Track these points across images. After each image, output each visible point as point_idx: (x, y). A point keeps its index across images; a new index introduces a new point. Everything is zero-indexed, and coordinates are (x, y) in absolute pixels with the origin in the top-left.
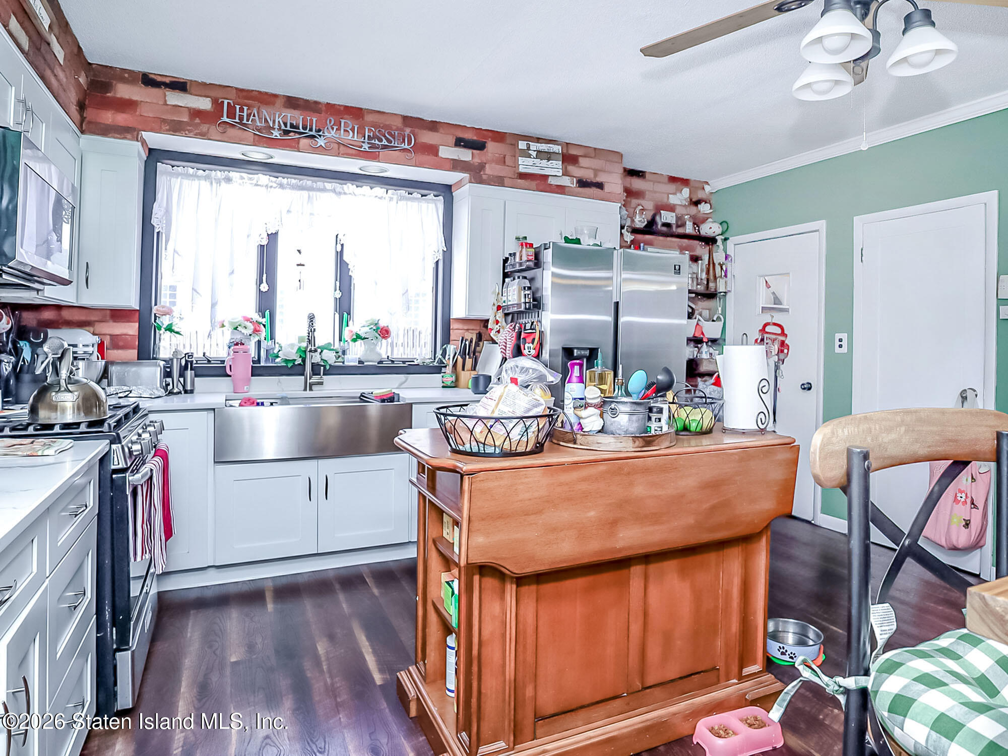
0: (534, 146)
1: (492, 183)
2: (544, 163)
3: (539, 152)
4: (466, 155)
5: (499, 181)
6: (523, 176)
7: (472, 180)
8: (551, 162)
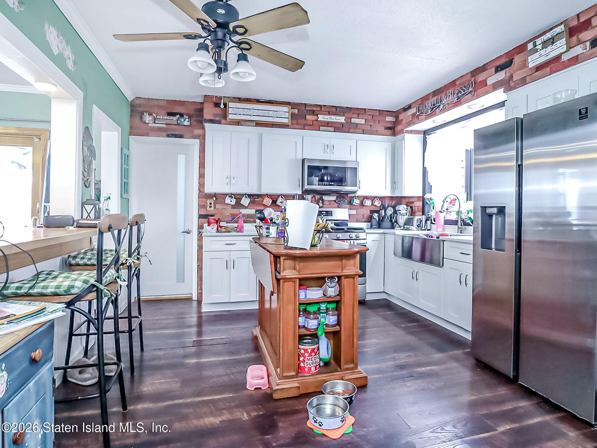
0: (539, 41)
1: (518, 86)
2: (549, 48)
3: (544, 43)
4: (502, 75)
5: (523, 82)
6: (539, 68)
7: (505, 91)
8: (555, 44)
